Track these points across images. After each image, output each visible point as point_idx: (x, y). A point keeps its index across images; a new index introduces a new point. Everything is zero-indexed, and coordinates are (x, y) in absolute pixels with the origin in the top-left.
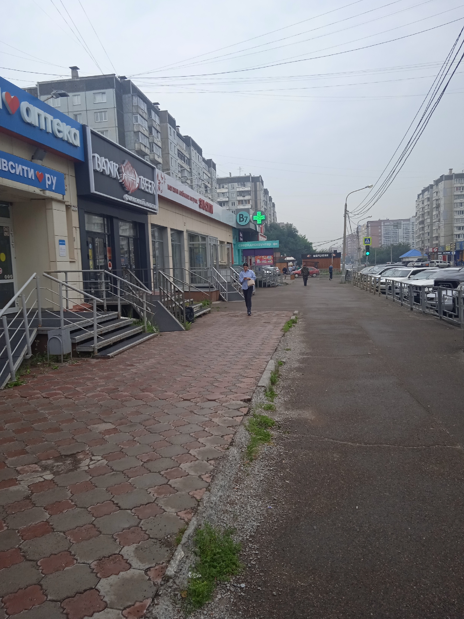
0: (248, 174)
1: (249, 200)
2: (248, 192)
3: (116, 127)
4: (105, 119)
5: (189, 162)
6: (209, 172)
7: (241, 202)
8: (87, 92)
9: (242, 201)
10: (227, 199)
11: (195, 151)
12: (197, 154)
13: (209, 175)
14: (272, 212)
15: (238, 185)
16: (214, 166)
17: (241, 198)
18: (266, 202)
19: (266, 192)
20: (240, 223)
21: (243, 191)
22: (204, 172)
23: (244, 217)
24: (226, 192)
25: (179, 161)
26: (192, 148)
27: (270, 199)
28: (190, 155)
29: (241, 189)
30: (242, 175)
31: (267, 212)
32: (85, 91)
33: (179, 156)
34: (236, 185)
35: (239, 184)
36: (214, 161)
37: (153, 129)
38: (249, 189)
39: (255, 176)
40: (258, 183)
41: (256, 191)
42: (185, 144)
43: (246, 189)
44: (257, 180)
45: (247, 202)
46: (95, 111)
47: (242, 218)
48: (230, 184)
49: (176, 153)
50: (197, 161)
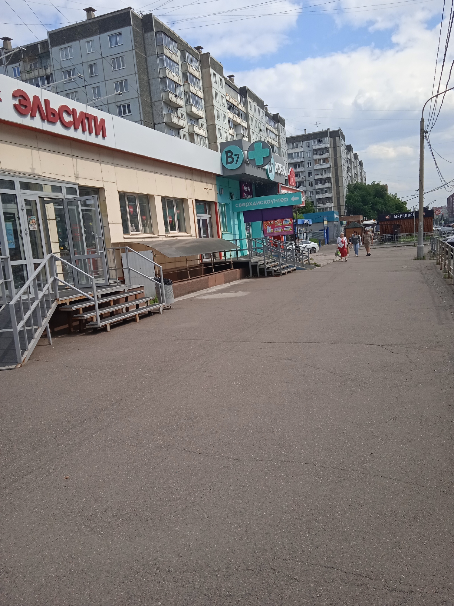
0: (325, 129)
1: (327, 159)
2: (326, 150)
3: (136, 73)
4: (123, 66)
5: (246, 116)
6: (275, 128)
7: (317, 161)
8: (101, 35)
9: (320, 160)
10: (302, 160)
11: (253, 104)
12: (257, 107)
13: (276, 132)
14: (359, 171)
15: (314, 142)
16: (283, 122)
17: (317, 157)
18: (350, 160)
19: (349, 148)
20: (229, 167)
21: (320, 149)
22: (267, 129)
23: (233, 156)
24: (301, 152)
25: (231, 115)
26: (249, 100)
27: (356, 156)
28: (247, 108)
29: (318, 147)
30: (320, 130)
31: (352, 172)
32: (99, 35)
33: (229, 109)
34: (311, 142)
35: (315, 140)
36: (281, 115)
37: (188, 74)
38: (327, 145)
39: (334, 130)
40: (337, 138)
41: (335, 147)
42: (239, 95)
43: (323, 146)
44: (336, 135)
45: (325, 160)
46: (111, 57)
47: (231, 157)
48: (304, 142)
49: (225, 105)
50: (257, 115)
